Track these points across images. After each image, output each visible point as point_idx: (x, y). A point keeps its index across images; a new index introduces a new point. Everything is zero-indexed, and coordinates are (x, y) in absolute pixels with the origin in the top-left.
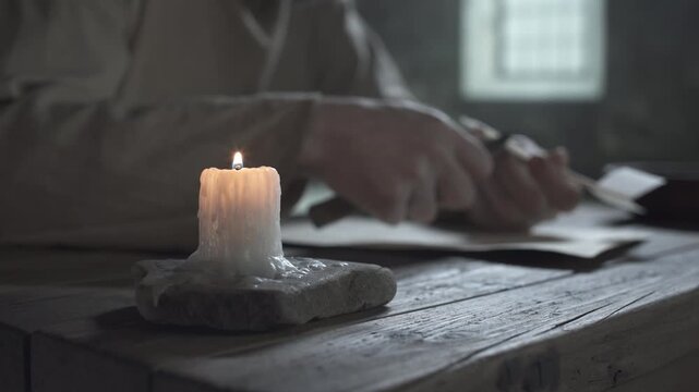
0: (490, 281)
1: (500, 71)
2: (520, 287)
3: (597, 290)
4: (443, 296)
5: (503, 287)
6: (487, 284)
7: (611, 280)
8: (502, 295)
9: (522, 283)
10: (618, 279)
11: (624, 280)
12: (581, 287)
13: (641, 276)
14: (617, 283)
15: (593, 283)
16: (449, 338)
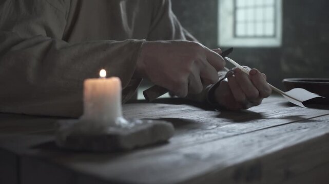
0: (230, 131)
1: (235, 36)
2: (244, 133)
3: (279, 135)
4: (209, 138)
5: (236, 134)
6: (230, 132)
7: (286, 130)
8: (236, 137)
9: (245, 132)
10: (289, 130)
11: (292, 130)
12: (272, 133)
13: (299, 128)
14: (288, 132)
15: (278, 132)
16: (212, 157)
